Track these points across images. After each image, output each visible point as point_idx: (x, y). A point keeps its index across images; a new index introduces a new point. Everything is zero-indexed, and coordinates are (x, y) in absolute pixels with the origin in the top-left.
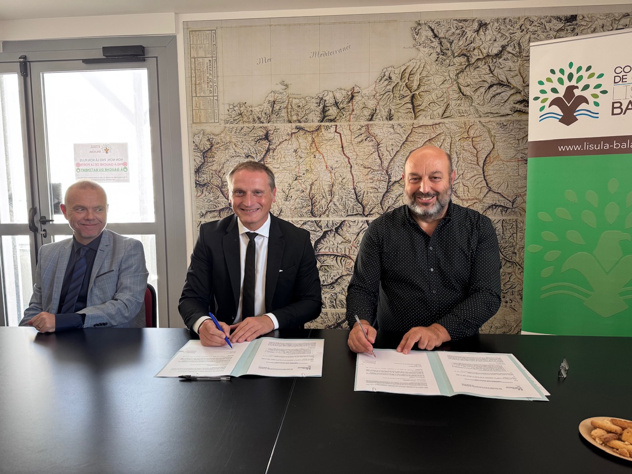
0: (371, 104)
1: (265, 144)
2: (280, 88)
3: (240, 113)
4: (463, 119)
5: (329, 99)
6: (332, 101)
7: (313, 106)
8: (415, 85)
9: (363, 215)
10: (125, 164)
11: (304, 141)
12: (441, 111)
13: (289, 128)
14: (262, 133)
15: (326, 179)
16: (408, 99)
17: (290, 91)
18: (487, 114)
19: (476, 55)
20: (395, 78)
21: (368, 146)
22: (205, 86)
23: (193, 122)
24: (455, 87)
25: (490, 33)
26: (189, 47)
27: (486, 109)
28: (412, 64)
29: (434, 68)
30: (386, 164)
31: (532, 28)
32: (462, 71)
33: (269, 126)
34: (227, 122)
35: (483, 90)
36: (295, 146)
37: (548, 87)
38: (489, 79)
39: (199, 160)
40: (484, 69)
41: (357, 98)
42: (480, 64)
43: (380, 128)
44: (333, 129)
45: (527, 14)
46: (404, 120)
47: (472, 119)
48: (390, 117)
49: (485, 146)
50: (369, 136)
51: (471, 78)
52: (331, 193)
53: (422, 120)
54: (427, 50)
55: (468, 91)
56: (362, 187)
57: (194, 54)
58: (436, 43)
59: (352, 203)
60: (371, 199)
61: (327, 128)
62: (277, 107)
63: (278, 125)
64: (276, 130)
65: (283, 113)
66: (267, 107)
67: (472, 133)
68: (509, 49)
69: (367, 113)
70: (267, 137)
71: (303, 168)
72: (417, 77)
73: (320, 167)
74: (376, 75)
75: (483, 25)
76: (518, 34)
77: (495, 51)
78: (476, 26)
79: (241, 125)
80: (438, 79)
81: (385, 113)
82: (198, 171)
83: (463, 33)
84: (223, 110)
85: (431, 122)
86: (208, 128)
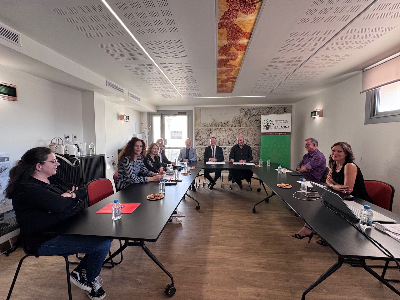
0: (232, 124)
1: (210, 131)
2: (213, 120)
3: (205, 125)
4: (250, 127)
5: (223, 123)
6: (224, 123)
7: (220, 124)
8: (240, 120)
9: (230, 146)
10: (181, 135)
11: (218, 131)
12: (245, 125)
13: (215, 128)
14: (209, 129)
15: (222, 138)
16: (239, 123)
17: (215, 121)
18: (254, 126)
19: (252, 115)
20: (236, 119)
21: (231, 132)
22: (198, 120)
23: (196, 127)
24: (248, 121)
25: (255, 111)
26: (195, 112)
27: (254, 125)
28: (240, 116)
29: (244, 117)
30: (234, 136)
31: (263, 110)
32: (250, 118)
33: (211, 128)
34: (202, 127)
35: (254, 121)
36: (216, 131)
37: (264, 123)
38: (255, 119)
39: (196, 134)
40: (254, 117)
41: (229, 122)
42: (253, 116)
43: (233, 129)
44: (224, 129)
45: (262, 107)
46: (238, 127)
47: (252, 127)
48: (235, 126)
49: (254, 132)
50: (231, 130)
51: (251, 119)
52: (223, 141)
53: (242, 127)
54: (243, 114)
55: (251, 122)
56: (230, 140)
57: (196, 114)
58: (244, 112)
59: (227, 143)
60: (232, 142)
61: (223, 128)
62: (212, 124)
63: (213, 128)
64: (212, 128)
65: (214, 125)
66: (211, 124)
67: (252, 130)
68: (259, 114)
69: (231, 125)
70: (210, 130)
71: (218, 136)
72: (241, 119)
73: (221, 136)
74: (233, 118)
75: (254, 109)
76: (260, 111)
77: (256, 114)
78: (252, 109)
79: (205, 127)
80: (245, 119)
81: (234, 126)
82: (196, 136)
83: (250, 110)
84: (202, 125)
85: (244, 128)
86: (198, 128)
